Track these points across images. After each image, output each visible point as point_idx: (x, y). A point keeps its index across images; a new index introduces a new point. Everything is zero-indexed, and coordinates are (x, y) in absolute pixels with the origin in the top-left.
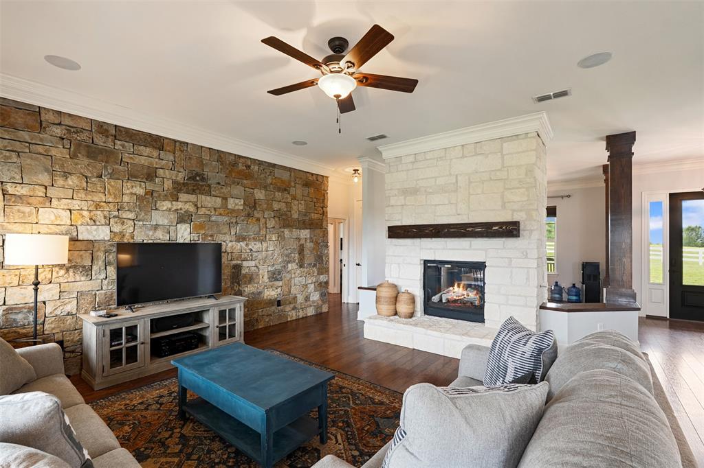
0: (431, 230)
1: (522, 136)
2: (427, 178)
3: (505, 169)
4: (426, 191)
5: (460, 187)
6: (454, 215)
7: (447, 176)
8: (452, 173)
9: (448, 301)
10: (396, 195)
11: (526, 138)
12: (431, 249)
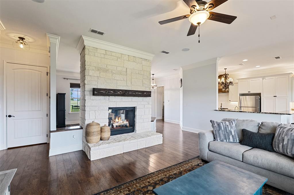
0: (121, 93)
1: (147, 60)
2: (112, 65)
3: (143, 71)
4: (112, 72)
5: (128, 74)
6: (125, 86)
7: (122, 67)
8: (125, 66)
9: (117, 126)
10: (93, 70)
11: (149, 61)
12: (115, 102)
